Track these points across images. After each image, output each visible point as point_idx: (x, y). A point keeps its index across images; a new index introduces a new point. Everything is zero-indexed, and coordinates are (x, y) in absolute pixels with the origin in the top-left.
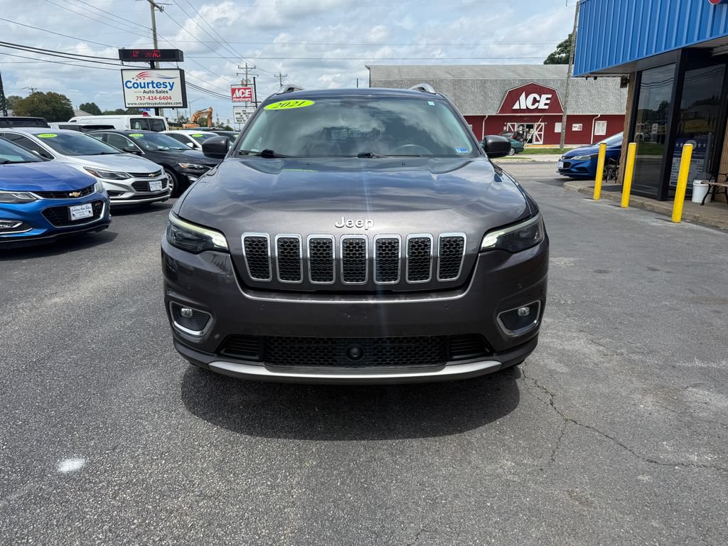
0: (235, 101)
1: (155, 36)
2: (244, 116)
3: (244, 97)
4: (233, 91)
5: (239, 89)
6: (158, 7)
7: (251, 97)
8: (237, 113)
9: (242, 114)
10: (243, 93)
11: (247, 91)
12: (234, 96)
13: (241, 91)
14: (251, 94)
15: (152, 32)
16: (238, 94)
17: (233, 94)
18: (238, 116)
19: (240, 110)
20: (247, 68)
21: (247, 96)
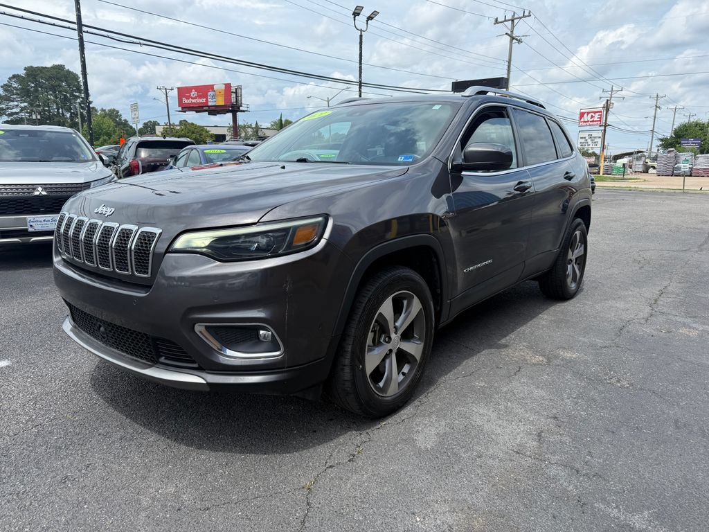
0: (581, 126)
1: (509, 67)
2: (589, 141)
3: (593, 121)
4: (582, 115)
5: (588, 113)
6: (517, 40)
7: (600, 121)
8: (581, 138)
9: (587, 138)
10: (592, 117)
11: (597, 114)
12: (582, 120)
13: (590, 115)
14: (600, 118)
15: (507, 63)
16: (586, 118)
17: (581, 119)
18: (583, 140)
19: (586, 135)
20: (612, 91)
21: (596, 119)
